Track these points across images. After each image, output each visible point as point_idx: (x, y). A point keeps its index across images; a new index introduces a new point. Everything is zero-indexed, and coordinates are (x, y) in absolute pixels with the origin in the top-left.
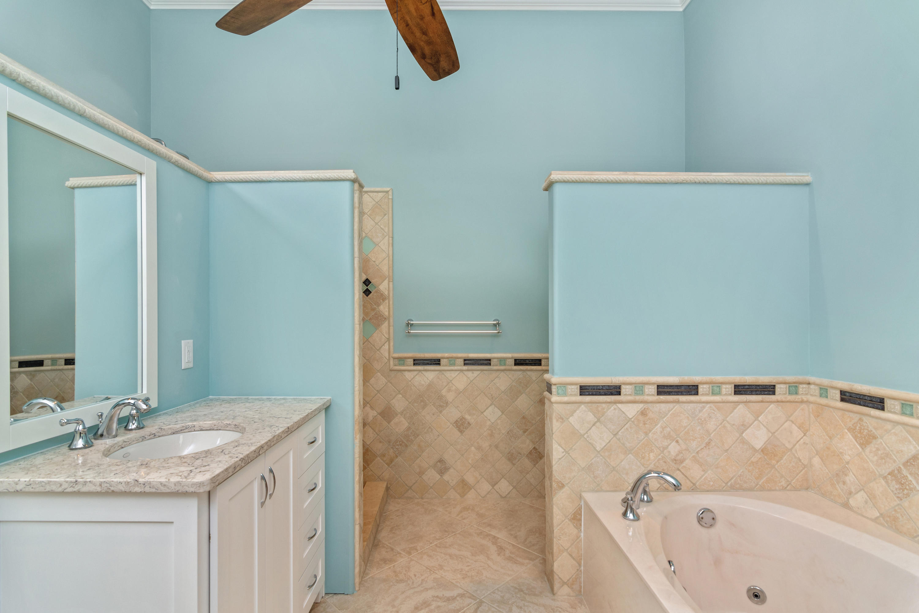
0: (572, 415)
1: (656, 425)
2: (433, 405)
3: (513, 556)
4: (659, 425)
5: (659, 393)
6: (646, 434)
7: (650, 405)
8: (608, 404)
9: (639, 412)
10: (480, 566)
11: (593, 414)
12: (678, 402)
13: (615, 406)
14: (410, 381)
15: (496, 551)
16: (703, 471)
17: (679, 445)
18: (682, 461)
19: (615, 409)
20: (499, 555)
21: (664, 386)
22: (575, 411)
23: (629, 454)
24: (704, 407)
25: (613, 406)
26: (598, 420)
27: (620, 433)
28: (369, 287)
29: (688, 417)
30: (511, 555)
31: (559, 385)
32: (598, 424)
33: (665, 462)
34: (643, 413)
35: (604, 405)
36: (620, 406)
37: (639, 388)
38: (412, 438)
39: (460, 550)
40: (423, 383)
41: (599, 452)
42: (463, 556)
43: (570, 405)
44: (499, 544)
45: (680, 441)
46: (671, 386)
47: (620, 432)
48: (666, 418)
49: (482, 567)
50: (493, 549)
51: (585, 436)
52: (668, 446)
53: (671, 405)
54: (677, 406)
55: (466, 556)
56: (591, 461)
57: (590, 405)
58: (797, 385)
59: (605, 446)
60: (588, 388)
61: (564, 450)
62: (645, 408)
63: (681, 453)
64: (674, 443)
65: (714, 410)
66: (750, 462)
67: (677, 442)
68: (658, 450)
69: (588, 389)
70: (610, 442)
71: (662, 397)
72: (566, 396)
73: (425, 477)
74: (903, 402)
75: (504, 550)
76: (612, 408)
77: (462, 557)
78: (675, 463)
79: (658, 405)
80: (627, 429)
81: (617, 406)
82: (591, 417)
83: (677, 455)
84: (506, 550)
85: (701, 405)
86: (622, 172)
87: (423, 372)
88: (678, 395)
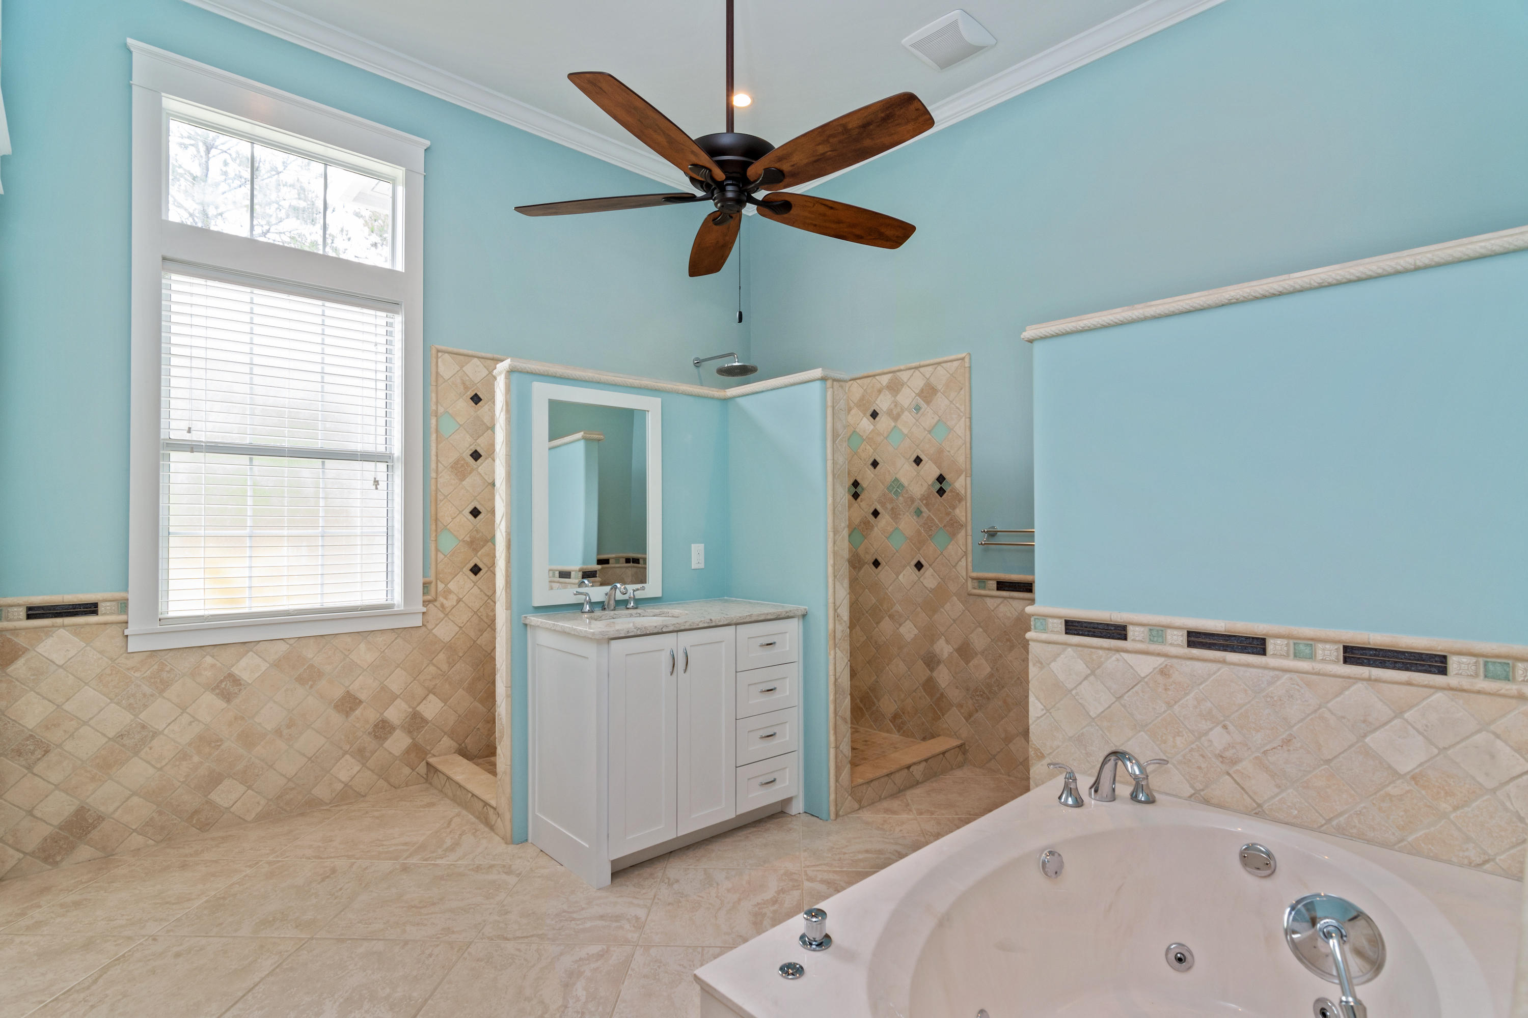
0: (1054, 660)
1: (1187, 694)
4: (1192, 695)
5: (1190, 644)
6: (1170, 706)
7: (1175, 661)
8: (1107, 652)
9: (1158, 670)
11: (1085, 664)
12: (1224, 662)
13: (1117, 656)
14: (993, 611)
16: (1278, 786)
17: (1229, 733)
18: (1234, 762)
19: (1118, 660)
21: (1200, 633)
22: (1059, 655)
23: (1140, 731)
24: (1279, 678)
25: (1115, 654)
26: (1093, 673)
27: (1125, 697)
28: (944, 486)
29: (1246, 691)
31: (1036, 617)
32: (1092, 678)
33: (1203, 757)
34: (1164, 672)
35: (1101, 652)
36: (1125, 655)
37: (1157, 632)
38: (996, 689)
40: (1009, 615)
41: (1093, 719)
43: (1051, 646)
45: (1231, 727)
46: (1218, 635)
47: (1127, 695)
48: (1203, 685)
51: (1074, 692)
52: (1206, 733)
53: (1214, 667)
54: (1225, 669)
56: (1082, 729)
57: (1080, 649)
58: (1510, 662)
59: (1102, 712)
60: (1077, 624)
61: (1045, 706)
62: (1166, 665)
63: (1233, 747)
64: (1219, 729)
65: (1298, 685)
66: (1382, 793)
67: (1225, 727)
68: (1190, 734)
69: (1077, 626)
70: (1109, 707)
71: (1196, 652)
72: (1047, 633)
73: (1012, 746)
76: (1114, 658)
78: (1222, 762)
79: (1189, 663)
80: (1137, 692)
81: (1121, 655)
82: (1080, 667)
83: (1226, 749)
85: (1272, 673)
87: (1009, 600)
88: (1225, 650)
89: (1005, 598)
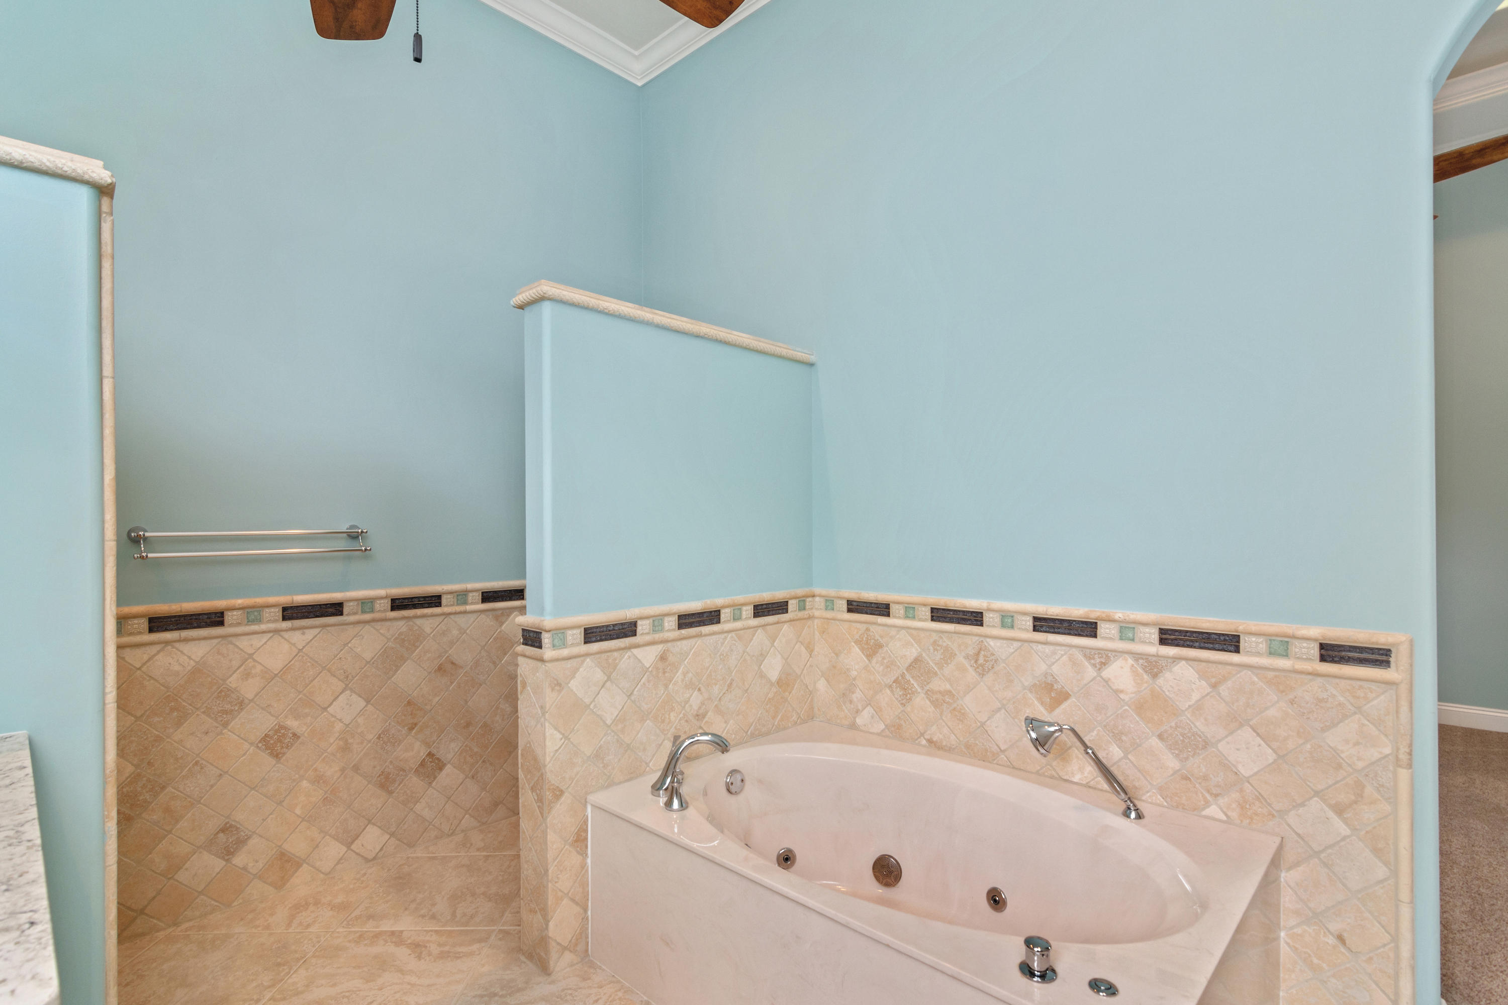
0: (573, 677)
1: (677, 672)
2: (204, 713)
3: (446, 948)
4: (680, 671)
5: (681, 626)
6: (666, 686)
7: (670, 644)
8: (621, 652)
9: (658, 657)
10: (395, 993)
11: (602, 671)
12: (700, 635)
13: (629, 653)
14: (139, 669)
15: (410, 954)
16: (726, 722)
17: (701, 694)
18: (704, 716)
19: (629, 657)
20: (419, 957)
21: (685, 615)
22: (577, 669)
23: (646, 720)
24: (726, 638)
25: (627, 652)
26: (609, 679)
27: (635, 692)
29: (710, 655)
30: (442, 949)
31: (555, 632)
32: (608, 684)
33: (687, 721)
34: (663, 658)
35: (616, 654)
36: (635, 651)
37: (657, 620)
39: (334, 985)
40: (176, 668)
41: (609, 726)
42: (348, 991)
43: (570, 662)
44: (409, 941)
45: (703, 689)
46: (693, 614)
47: (636, 690)
48: (687, 660)
49: (399, 992)
50: (402, 953)
51: (592, 707)
52: (689, 698)
53: (693, 641)
54: (699, 641)
55: (355, 989)
56: (599, 742)
57: (597, 656)
58: (804, 599)
59: (617, 716)
60: (595, 630)
61: (563, 734)
62: (665, 650)
63: (704, 704)
64: (696, 692)
65: (735, 641)
66: (767, 699)
67: (699, 690)
68: (679, 707)
69: (596, 633)
70: (623, 708)
71: (684, 632)
72: (566, 648)
73: (183, 876)
74: (906, 605)
75: (426, 947)
76: (626, 657)
77: (347, 994)
78: (698, 720)
79: (679, 643)
80: (644, 684)
81: (632, 652)
82: (599, 675)
83: (700, 708)
84: (428, 945)
85: (723, 636)
86: (637, 306)
87: (177, 645)
88: (700, 626)
89: (167, 643)
